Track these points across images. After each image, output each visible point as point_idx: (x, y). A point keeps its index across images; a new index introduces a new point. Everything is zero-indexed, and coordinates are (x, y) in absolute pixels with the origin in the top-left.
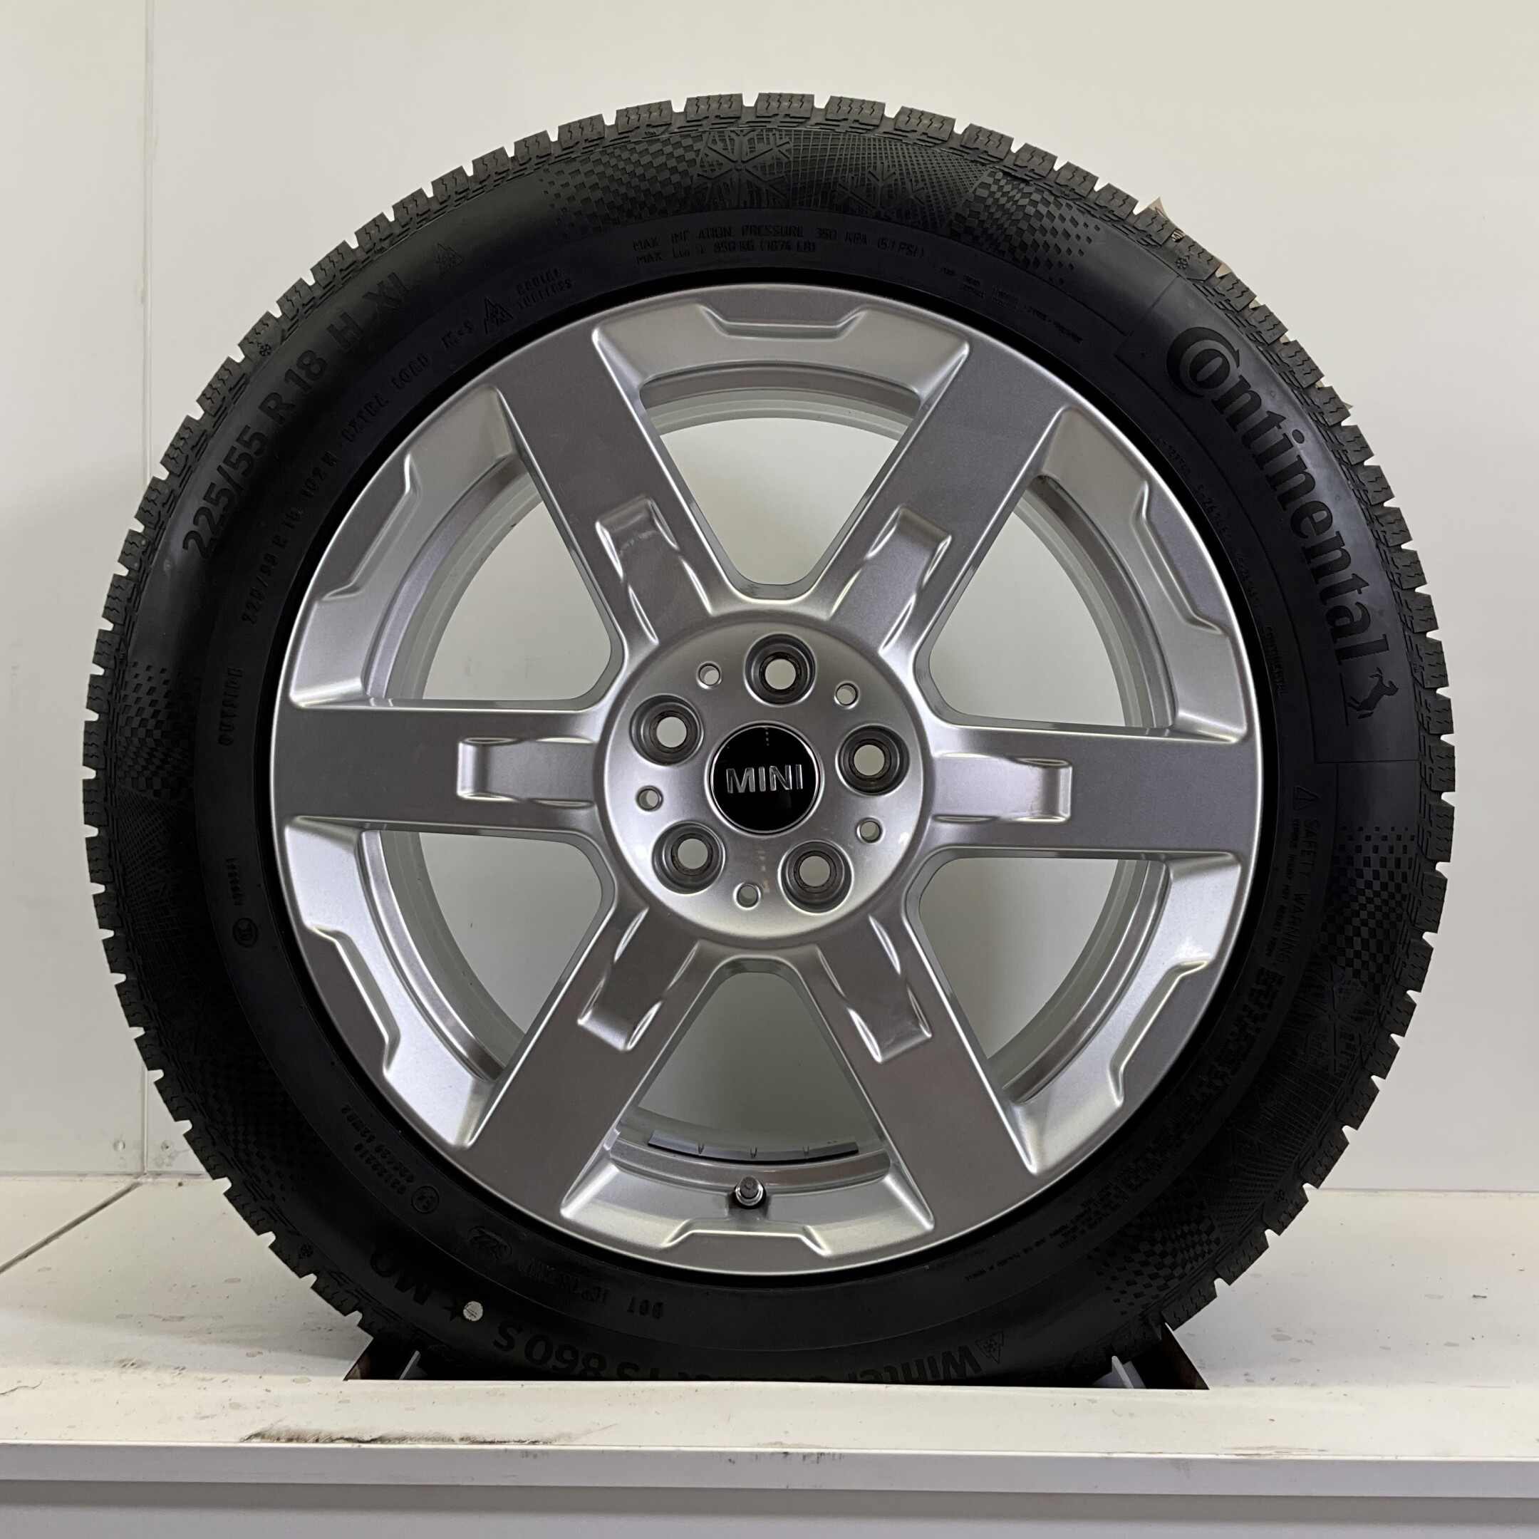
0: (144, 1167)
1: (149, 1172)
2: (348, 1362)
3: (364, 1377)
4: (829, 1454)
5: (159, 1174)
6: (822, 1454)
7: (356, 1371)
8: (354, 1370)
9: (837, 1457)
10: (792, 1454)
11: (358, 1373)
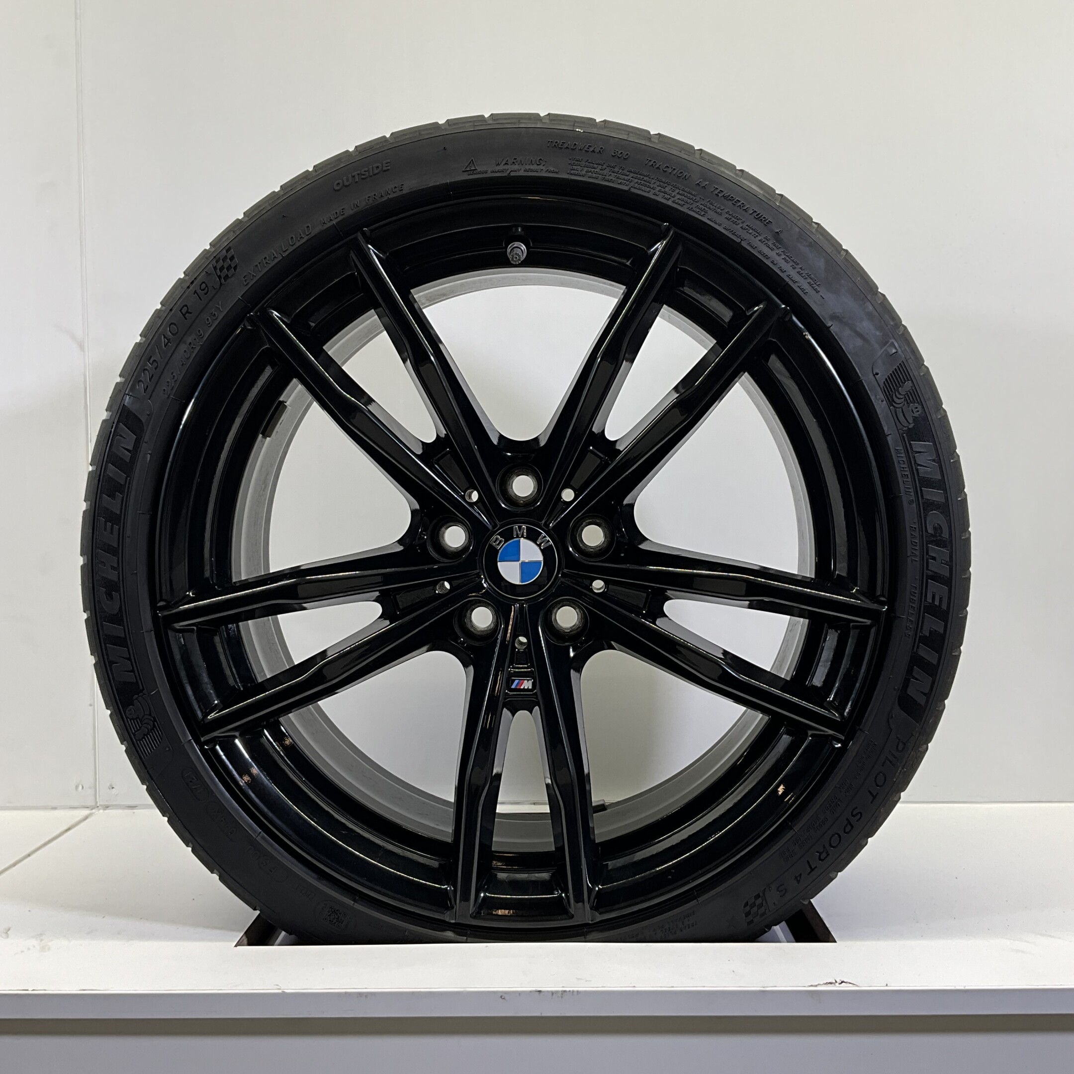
0: (97, 802)
1: (100, 805)
2: (237, 933)
3: (250, 944)
4: (570, 991)
5: (108, 807)
6: (565, 991)
7: (243, 940)
8: (242, 939)
9: (575, 993)
10: (544, 992)
11: (245, 941)
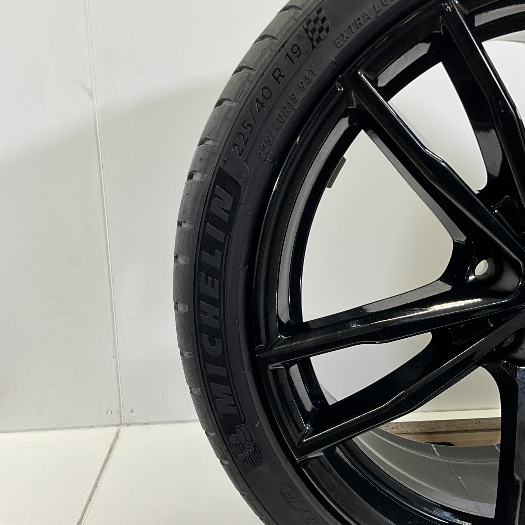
0: (122, 422)
1: (125, 423)
5: (128, 425)
